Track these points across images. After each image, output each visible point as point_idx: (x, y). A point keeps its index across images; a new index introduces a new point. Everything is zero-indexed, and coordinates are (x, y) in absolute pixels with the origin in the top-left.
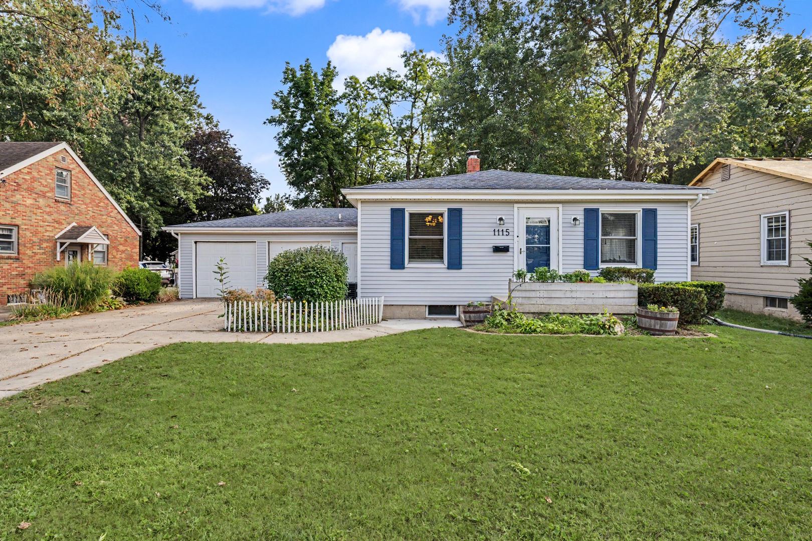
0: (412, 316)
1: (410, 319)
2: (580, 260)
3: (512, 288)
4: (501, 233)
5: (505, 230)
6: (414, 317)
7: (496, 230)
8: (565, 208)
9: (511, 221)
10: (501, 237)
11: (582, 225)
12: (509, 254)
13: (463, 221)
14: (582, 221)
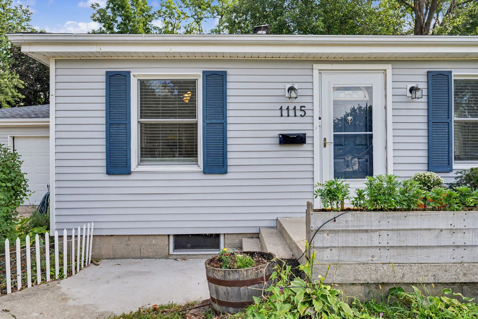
0: (145, 252)
1: (142, 258)
2: (422, 157)
3: (314, 226)
4: (292, 113)
5: (298, 108)
6: (151, 254)
7: (284, 108)
8: (397, 71)
9: (309, 92)
10: (292, 119)
11: (425, 99)
12: (305, 147)
13: (229, 92)
14: (425, 92)
